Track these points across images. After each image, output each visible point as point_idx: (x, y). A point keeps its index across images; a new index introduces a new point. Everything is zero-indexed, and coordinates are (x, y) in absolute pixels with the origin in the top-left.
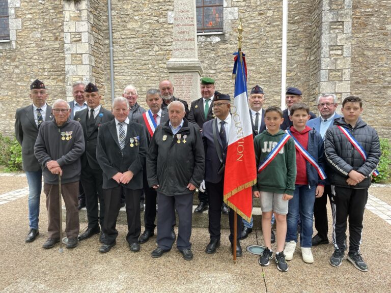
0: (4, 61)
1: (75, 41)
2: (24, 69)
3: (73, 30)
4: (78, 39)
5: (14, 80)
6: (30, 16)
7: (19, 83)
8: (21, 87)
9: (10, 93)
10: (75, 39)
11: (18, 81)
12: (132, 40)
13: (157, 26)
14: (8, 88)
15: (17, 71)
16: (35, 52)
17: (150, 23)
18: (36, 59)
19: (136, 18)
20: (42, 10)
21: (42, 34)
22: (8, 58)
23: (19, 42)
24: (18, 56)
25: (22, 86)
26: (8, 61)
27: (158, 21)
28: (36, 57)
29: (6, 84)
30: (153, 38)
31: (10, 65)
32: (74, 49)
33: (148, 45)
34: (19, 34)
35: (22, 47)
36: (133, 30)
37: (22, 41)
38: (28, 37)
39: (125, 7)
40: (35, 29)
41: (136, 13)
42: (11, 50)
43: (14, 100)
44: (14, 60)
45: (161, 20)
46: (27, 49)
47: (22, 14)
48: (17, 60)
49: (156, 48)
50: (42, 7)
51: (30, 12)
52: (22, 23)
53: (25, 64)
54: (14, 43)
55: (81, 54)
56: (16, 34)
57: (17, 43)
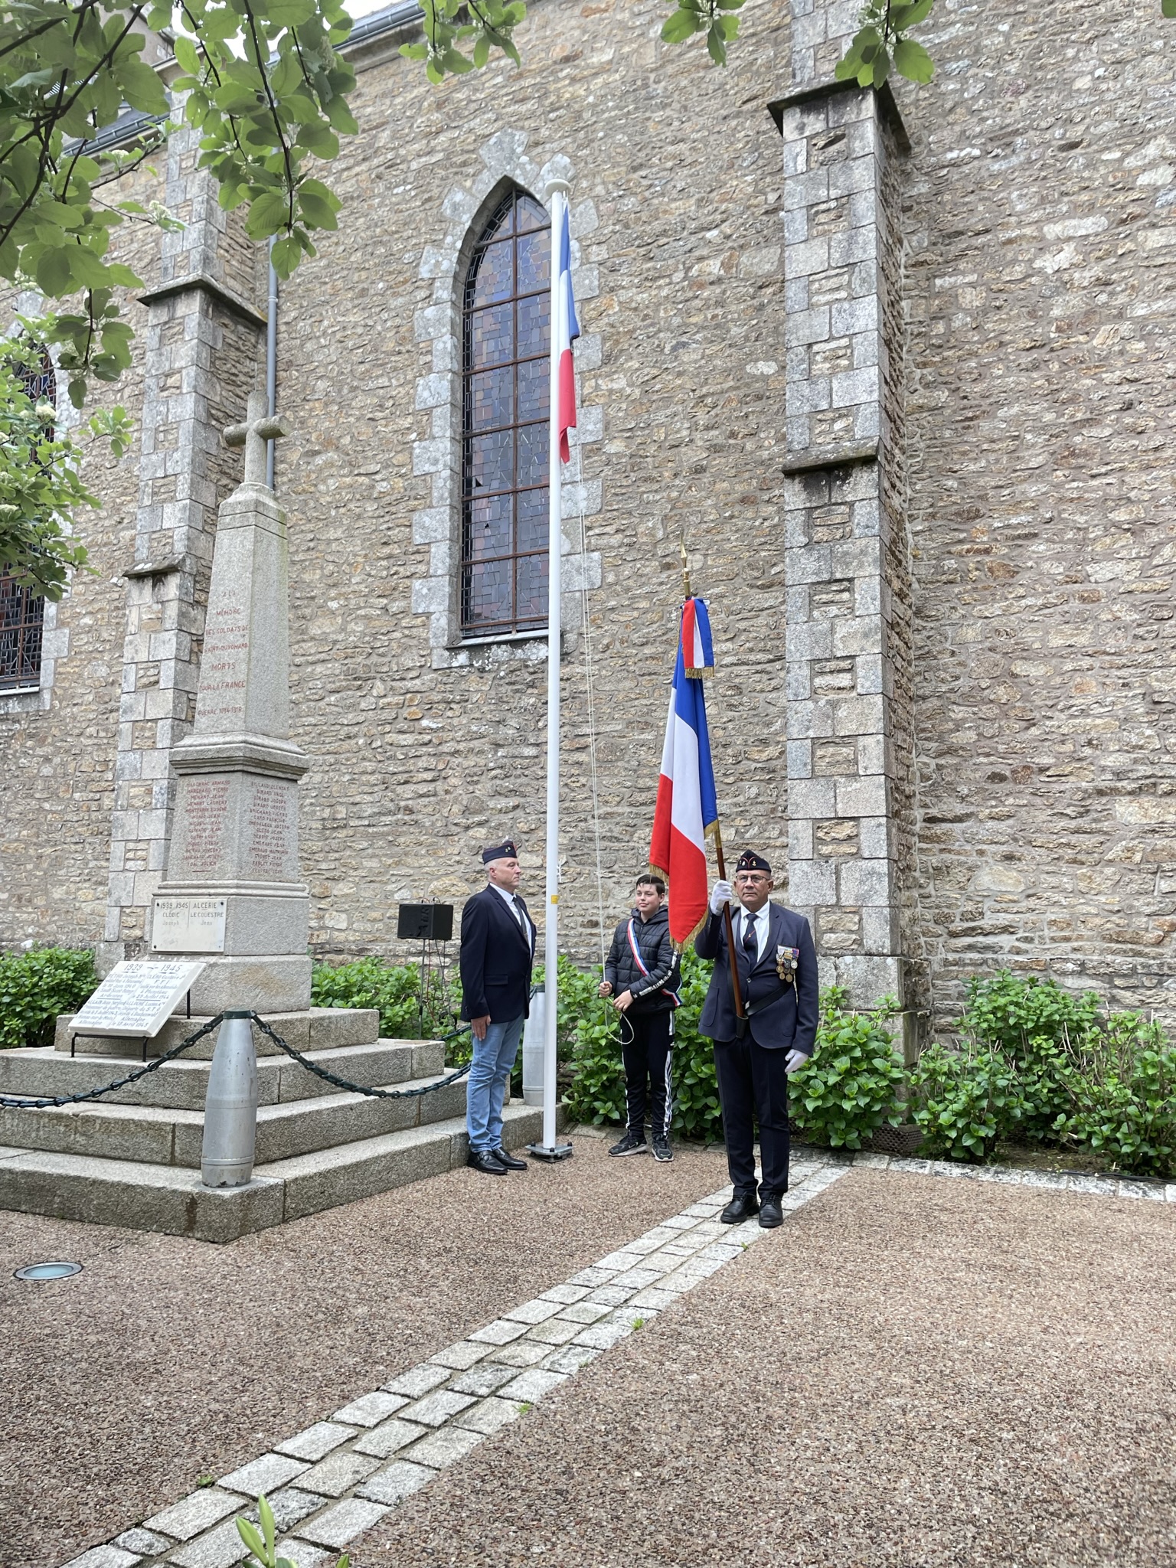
0: (22, 745)
1: (145, 686)
2: (63, 764)
3: (143, 656)
4: (152, 679)
5: (37, 795)
6: (88, 621)
7: (47, 806)
8: (49, 817)
9: (25, 833)
10: (145, 680)
11: (46, 800)
12: (319, 668)
13: (384, 623)
14: (23, 821)
15: (47, 770)
16: (91, 716)
17: (365, 617)
18: (91, 736)
19: (333, 605)
20: (116, 603)
21: (110, 667)
22: (31, 736)
23: (59, 692)
24: (54, 731)
25: (53, 812)
26: (29, 743)
27: (385, 609)
28: (92, 730)
29: (19, 809)
30: (374, 659)
31: (33, 756)
32: (141, 709)
33: (360, 680)
34: (61, 670)
35: (64, 703)
36: (323, 639)
37: (65, 689)
38: (80, 675)
39: (307, 577)
40: (98, 656)
41: (333, 593)
42: (39, 716)
43: (32, 852)
44: (42, 742)
45: (394, 607)
46: (75, 709)
47: (72, 617)
48: (50, 740)
49: (379, 688)
50: (116, 596)
51: (90, 609)
52: (71, 640)
53: (66, 751)
54: (46, 696)
55: (155, 721)
56: (56, 668)
57: (54, 693)
